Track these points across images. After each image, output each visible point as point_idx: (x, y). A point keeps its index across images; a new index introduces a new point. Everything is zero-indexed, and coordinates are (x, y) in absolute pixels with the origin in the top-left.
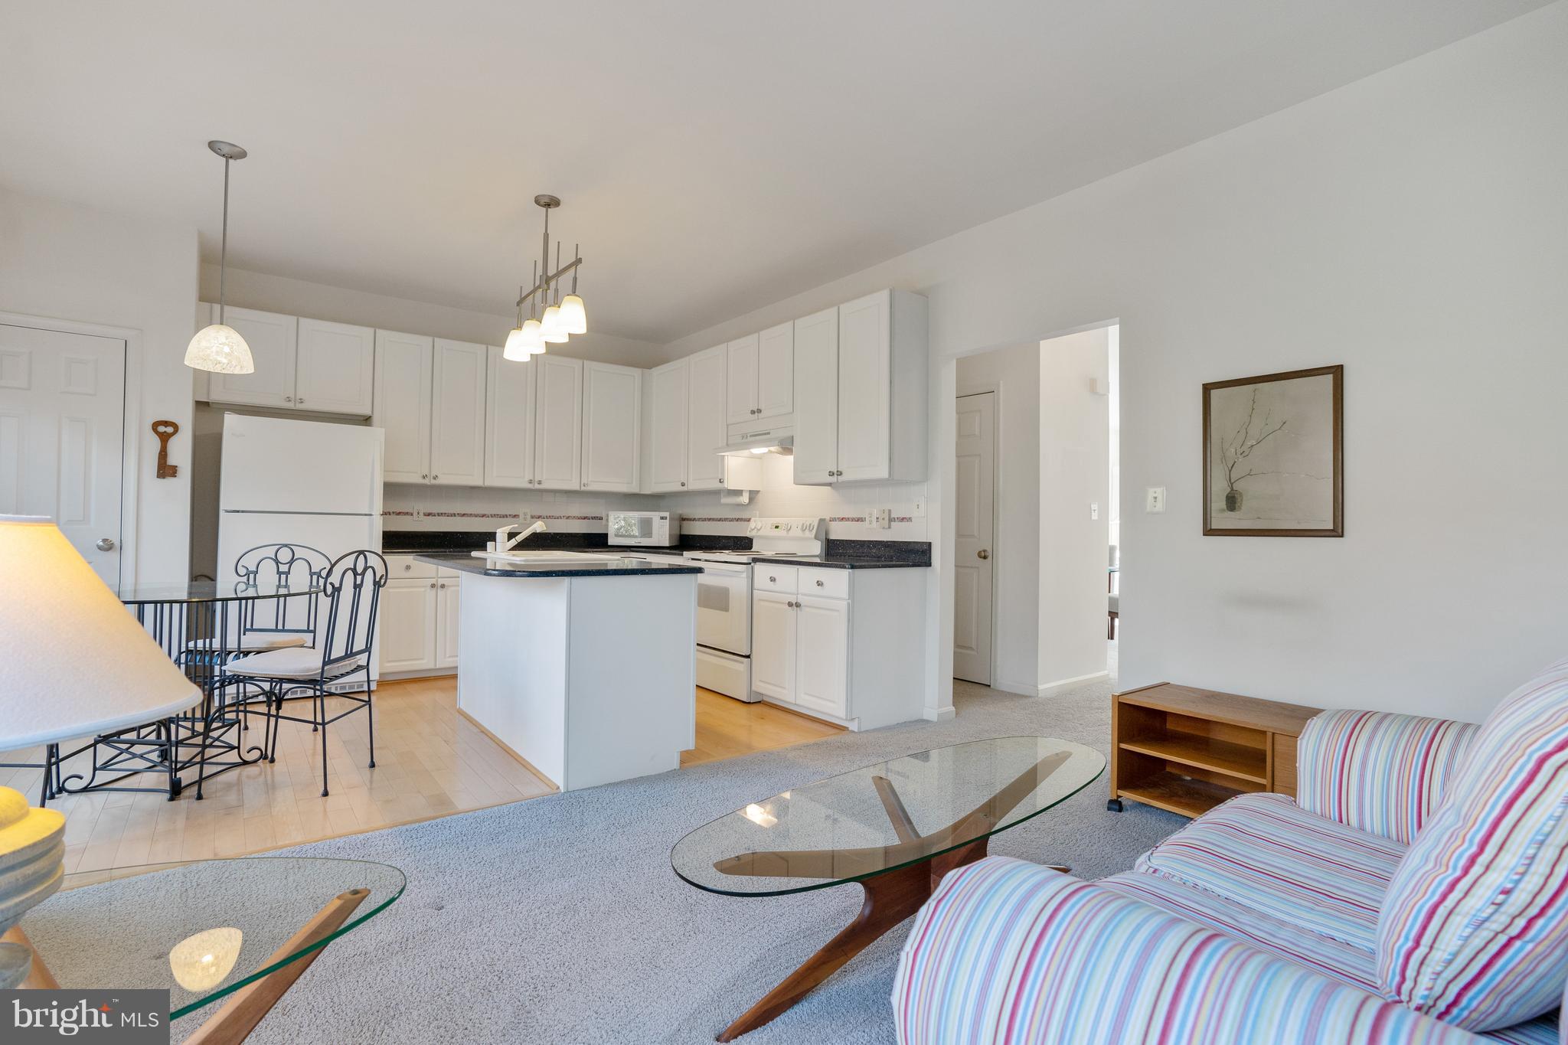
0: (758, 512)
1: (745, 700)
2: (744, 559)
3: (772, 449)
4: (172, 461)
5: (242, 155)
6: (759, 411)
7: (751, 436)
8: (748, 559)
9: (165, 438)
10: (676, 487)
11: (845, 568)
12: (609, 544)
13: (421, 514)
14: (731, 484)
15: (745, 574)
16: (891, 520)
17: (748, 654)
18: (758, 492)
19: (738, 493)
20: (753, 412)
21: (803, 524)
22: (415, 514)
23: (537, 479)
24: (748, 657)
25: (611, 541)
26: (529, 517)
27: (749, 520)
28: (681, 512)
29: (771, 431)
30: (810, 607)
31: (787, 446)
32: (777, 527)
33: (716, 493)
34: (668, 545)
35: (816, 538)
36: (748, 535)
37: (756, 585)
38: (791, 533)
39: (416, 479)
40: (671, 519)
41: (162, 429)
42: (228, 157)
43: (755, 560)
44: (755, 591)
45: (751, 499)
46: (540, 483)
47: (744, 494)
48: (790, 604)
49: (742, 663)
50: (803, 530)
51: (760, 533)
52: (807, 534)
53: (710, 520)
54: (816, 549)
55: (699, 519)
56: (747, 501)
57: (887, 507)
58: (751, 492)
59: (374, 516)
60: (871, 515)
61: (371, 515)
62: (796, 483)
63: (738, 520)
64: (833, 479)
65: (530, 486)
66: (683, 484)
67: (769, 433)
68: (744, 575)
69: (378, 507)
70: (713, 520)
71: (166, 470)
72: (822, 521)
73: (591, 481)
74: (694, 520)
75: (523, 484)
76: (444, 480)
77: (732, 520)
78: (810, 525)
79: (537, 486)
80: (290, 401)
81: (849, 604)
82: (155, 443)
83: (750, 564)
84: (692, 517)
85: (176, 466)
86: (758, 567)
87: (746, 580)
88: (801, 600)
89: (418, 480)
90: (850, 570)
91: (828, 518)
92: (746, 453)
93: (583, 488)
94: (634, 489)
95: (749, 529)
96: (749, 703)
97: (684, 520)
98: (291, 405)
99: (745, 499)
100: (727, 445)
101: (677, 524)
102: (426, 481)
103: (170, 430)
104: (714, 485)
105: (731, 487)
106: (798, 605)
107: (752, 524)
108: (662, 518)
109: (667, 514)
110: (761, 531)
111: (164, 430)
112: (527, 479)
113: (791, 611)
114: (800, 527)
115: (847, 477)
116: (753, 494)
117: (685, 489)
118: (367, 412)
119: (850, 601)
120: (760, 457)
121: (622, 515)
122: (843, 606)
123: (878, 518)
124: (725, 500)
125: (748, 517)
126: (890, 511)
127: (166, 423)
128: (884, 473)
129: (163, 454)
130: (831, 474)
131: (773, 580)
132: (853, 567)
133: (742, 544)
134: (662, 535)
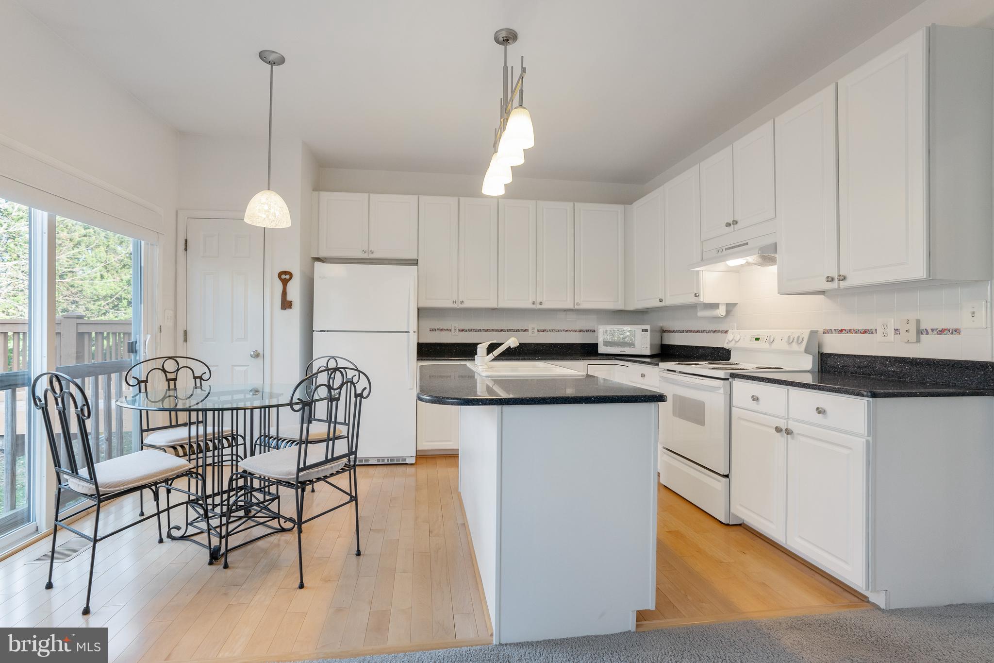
0: (736, 324)
1: (723, 521)
2: (721, 374)
3: (750, 259)
4: (289, 298)
5: (281, 61)
6: (735, 222)
7: (726, 249)
8: (725, 373)
9: (285, 282)
10: (655, 303)
11: (863, 395)
12: (599, 352)
13: (457, 330)
14: (707, 297)
15: (722, 389)
16: (920, 332)
17: (727, 474)
18: (735, 304)
19: (715, 306)
20: (728, 225)
21: (789, 337)
22: (453, 330)
23: (539, 300)
24: (727, 476)
25: (602, 349)
26: (536, 331)
27: (726, 332)
28: (661, 325)
29: (749, 242)
30: (804, 436)
31: (768, 255)
32: (757, 339)
33: (693, 307)
34: (649, 354)
35: (807, 351)
36: (726, 346)
37: (735, 402)
38: (776, 345)
39: (448, 304)
40: (651, 331)
41: (283, 277)
42: (272, 63)
43: (733, 376)
44: (733, 409)
45: (728, 312)
46: (541, 303)
47: (720, 306)
48: (778, 430)
49: (719, 481)
50: (790, 343)
51: (738, 345)
52: (795, 347)
53: (687, 331)
54: (808, 362)
55: (678, 331)
56: (724, 314)
57: (913, 316)
58: (727, 305)
59: (410, 333)
60: (885, 326)
61: (409, 332)
62: (781, 293)
63: (715, 331)
64: (834, 285)
65: (533, 307)
66: (661, 301)
67: (747, 244)
68: (722, 391)
69: (413, 326)
70: (691, 331)
71: (286, 304)
72: (813, 334)
73: (583, 301)
74: (673, 331)
75: (528, 305)
76: (468, 304)
77: (709, 332)
78: (799, 337)
79: (539, 307)
80: (365, 252)
81: (868, 442)
82: (279, 285)
83: (727, 379)
84: (671, 329)
85: (291, 301)
86: (737, 383)
87: (723, 396)
88: (792, 426)
89: (451, 305)
90: (870, 399)
91: (821, 330)
92: (721, 266)
93: (576, 307)
94: (620, 306)
95: (727, 341)
96: (728, 525)
97: (664, 331)
98: (365, 256)
99: (722, 311)
100: (702, 260)
101: (658, 335)
102: (456, 306)
103: (288, 277)
104: (690, 299)
105: (707, 301)
106: (788, 432)
107: (730, 336)
108: (643, 330)
109: (648, 327)
110: (738, 343)
111: (285, 277)
112: (531, 301)
113: (780, 438)
114: (785, 339)
115: (855, 280)
116: (730, 307)
117: (663, 304)
118: (414, 257)
119: (870, 438)
120: (737, 270)
121: (609, 328)
122: (859, 444)
123: (896, 330)
124: (701, 313)
125: (724, 328)
126: (918, 322)
127: (285, 273)
128: (919, 271)
129: (284, 293)
130: (830, 280)
131: (755, 399)
132: (874, 395)
133: (720, 355)
134: (643, 344)
